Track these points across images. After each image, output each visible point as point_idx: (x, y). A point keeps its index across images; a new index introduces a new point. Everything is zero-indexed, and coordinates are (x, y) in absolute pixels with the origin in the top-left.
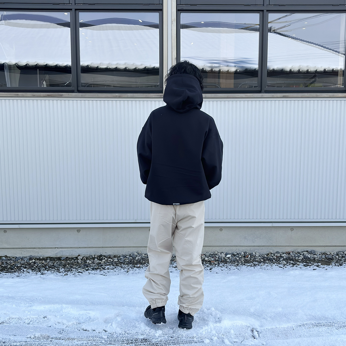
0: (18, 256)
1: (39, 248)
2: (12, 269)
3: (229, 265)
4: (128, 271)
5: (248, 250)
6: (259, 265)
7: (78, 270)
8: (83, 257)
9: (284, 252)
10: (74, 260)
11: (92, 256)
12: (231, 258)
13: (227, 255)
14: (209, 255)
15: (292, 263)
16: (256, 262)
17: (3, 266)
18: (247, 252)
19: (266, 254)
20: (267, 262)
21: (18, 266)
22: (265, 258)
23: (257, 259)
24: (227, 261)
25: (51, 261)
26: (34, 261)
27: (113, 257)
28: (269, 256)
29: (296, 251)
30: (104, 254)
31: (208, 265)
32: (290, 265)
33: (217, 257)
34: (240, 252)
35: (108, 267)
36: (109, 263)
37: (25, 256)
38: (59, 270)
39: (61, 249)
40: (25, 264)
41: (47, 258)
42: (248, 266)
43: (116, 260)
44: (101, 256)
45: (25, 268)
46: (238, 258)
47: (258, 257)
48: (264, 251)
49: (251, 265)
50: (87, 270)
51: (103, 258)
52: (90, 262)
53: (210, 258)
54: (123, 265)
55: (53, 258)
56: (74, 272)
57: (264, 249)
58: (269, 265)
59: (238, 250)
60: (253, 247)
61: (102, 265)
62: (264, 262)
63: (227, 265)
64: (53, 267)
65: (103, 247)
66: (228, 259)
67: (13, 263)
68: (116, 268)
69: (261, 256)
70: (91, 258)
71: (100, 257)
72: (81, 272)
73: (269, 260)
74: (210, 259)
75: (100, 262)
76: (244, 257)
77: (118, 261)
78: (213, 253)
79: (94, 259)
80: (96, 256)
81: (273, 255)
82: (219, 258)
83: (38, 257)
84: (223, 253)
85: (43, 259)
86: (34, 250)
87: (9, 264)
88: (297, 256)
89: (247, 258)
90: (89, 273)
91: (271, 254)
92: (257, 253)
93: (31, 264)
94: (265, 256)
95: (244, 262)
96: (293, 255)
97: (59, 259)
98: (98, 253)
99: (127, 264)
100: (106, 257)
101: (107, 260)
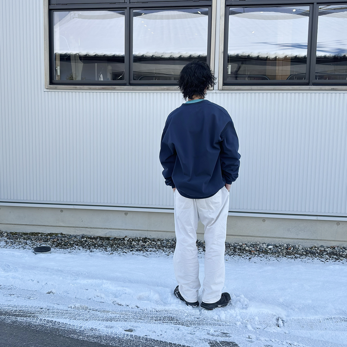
0: (72, 234)
1: (91, 228)
2: (65, 246)
3: (269, 256)
4: (169, 254)
5: (292, 242)
6: (300, 258)
7: (123, 250)
8: (129, 239)
9: (329, 247)
10: (121, 241)
11: (137, 238)
12: (272, 249)
13: (269, 246)
14: (250, 245)
15: (335, 258)
16: (298, 254)
17: (58, 242)
18: (290, 244)
19: (309, 248)
20: (309, 255)
21: (71, 243)
22: (308, 251)
23: (299, 252)
24: (268, 252)
25: (100, 241)
26: (85, 239)
27: (157, 241)
28: (312, 249)
29: (342, 246)
30: (149, 237)
31: (247, 254)
32: (333, 259)
33: (259, 247)
34: (283, 244)
35: (151, 249)
36: (153, 245)
37: (78, 234)
38: (106, 249)
39: (110, 230)
40: (77, 242)
41: (97, 237)
42: (289, 258)
43: (159, 243)
44: (146, 238)
45: (77, 245)
46: (280, 250)
47: (301, 250)
48: (308, 245)
49: (292, 257)
50: (131, 251)
51: (147, 241)
52: (135, 244)
53: (250, 247)
54: (164, 249)
55: (103, 238)
56: (119, 252)
57: (308, 243)
58: (310, 258)
59: (281, 242)
60: (296, 240)
61: (146, 248)
62: (306, 255)
63: (267, 256)
64: (101, 246)
65: (148, 231)
66: (269, 250)
67: (67, 240)
68: (158, 250)
69: (304, 249)
70: (137, 240)
71: (145, 240)
72: (126, 253)
73: (312, 253)
74: (250, 249)
75: (144, 244)
76: (287, 249)
77: (161, 244)
78: (255, 243)
79: (139, 241)
80: (141, 239)
81: (316, 249)
82: (260, 248)
83: (90, 236)
84: (264, 244)
85: (94, 238)
86: (86, 229)
87: (63, 241)
88: (342, 251)
89: (290, 250)
90: (133, 253)
91: (315, 247)
92: (300, 246)
93: (82, 242)
94: (309, 249)
95: (285, 253)
96: (338, 250)
97: (108, 239)
98: (143, 236)
99: (169, 248)
100: (151, 240)
101: (151, 243)
